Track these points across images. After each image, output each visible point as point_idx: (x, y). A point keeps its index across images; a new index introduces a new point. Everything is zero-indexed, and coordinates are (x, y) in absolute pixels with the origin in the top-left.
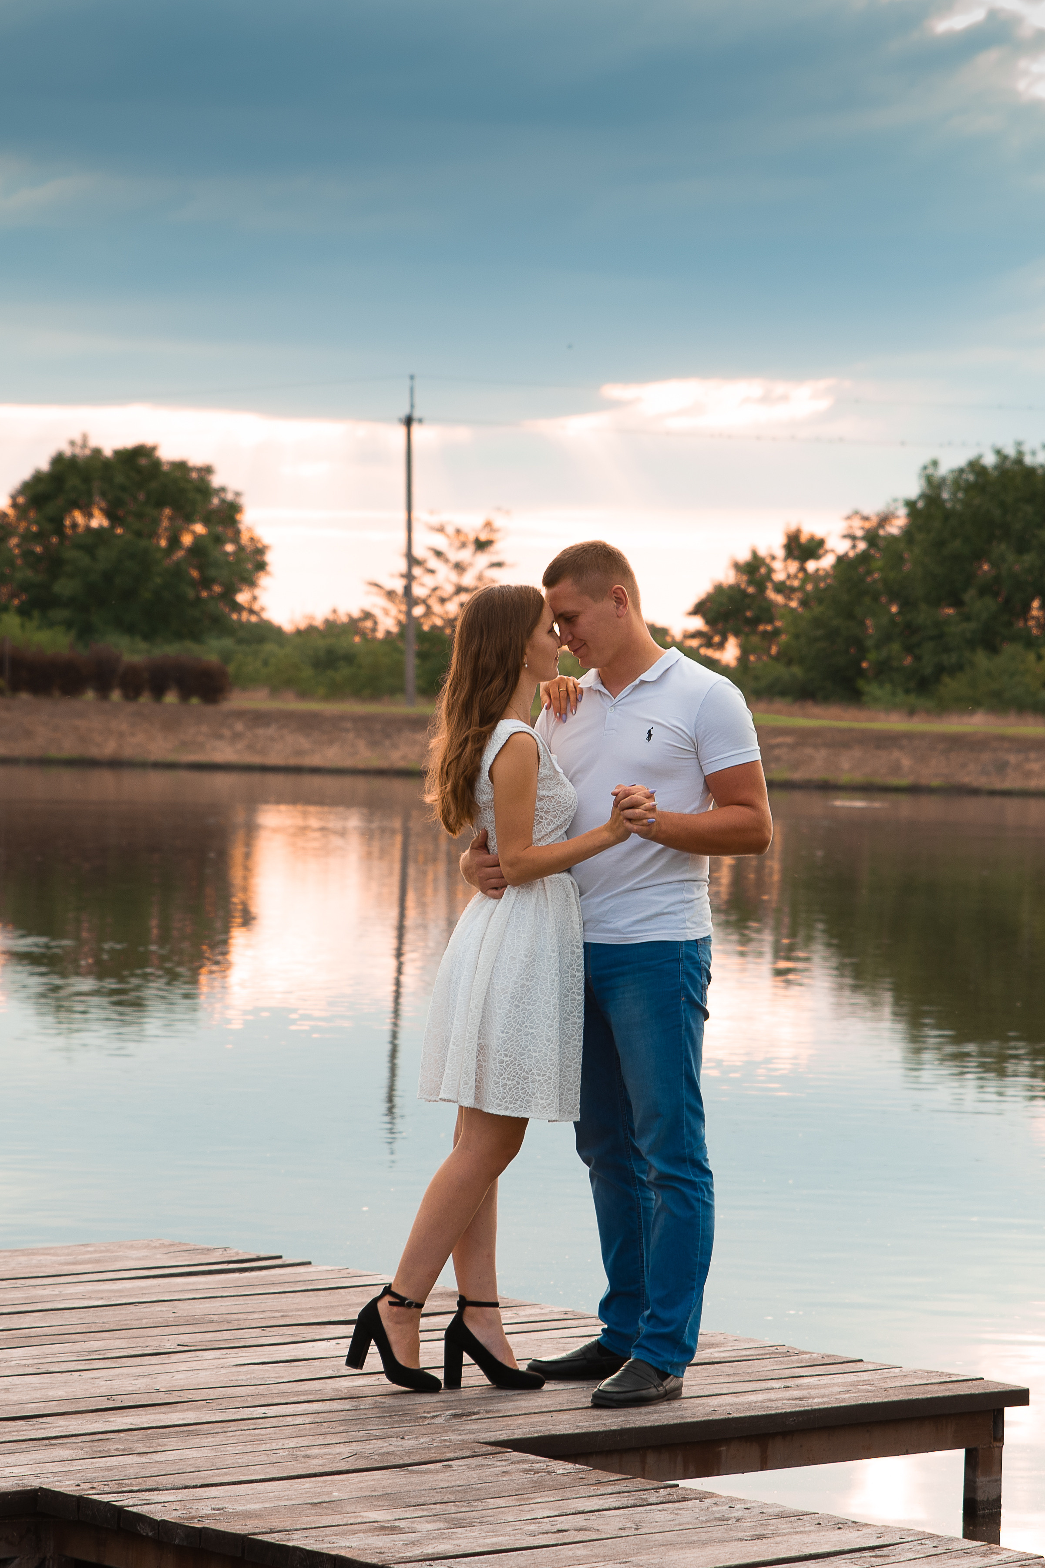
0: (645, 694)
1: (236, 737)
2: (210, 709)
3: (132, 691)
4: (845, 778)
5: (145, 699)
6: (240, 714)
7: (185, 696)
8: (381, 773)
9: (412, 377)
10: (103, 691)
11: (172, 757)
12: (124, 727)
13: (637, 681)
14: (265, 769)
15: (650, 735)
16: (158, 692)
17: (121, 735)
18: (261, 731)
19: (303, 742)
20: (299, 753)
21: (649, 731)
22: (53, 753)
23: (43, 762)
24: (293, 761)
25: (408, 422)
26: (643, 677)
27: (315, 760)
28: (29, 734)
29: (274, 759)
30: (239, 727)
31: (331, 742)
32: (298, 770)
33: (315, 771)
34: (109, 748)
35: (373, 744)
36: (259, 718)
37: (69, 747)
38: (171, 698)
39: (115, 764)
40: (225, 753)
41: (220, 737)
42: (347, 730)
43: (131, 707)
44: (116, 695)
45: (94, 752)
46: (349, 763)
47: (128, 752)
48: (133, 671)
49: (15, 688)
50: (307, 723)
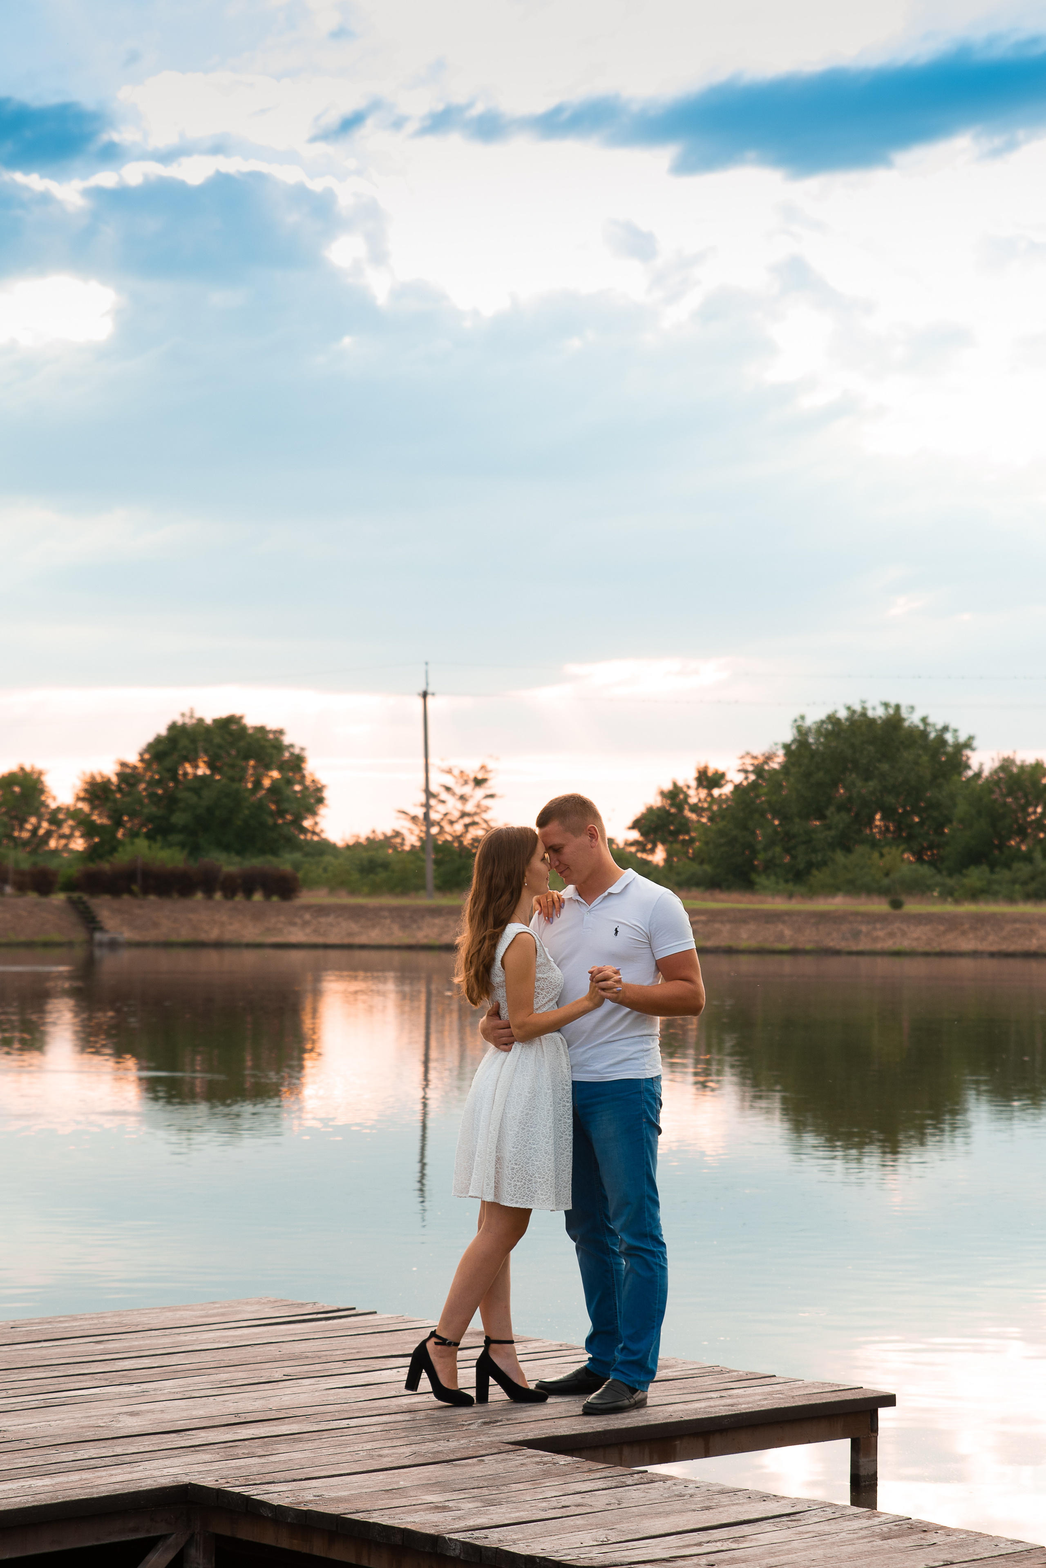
0: (613, 902)
1: (306, 924)
2: (286, 905)
3: (230, 892)
4: (744, 945)
5: (239, 898)
6: (307, 908)
7: (268, 895)
8: (410, 948)
9: (427, 663)
10: (209, 892)
11: (260, 940)
12: (225, 918)
13: (606, 893)
14: (326, 946)
15: (617, 932)
16: (249, 893)
17: (223, 924)
18: (323, 920)
19: (354, 927)
20: (350, 934)
21: (616, 929)
22: (174, 938)
23: (167, 945)
24: (346, 941)
25: (425, 695)
26: (610, 890)
27: (363, 939)
28: (156, 925)
29: (332, 939)
30: (307, 917)
31: (373, 926)
32: (350, 947)
33: (363, 947)
34: (214, 934)
35: (404, 927)
36: (321, 910)
37: (185, 934)
38: (258, 897)
39: (219, 945)
40: (297, 935)
41: (294, 924)
42: (385, 918)
43: (229, 904)
44: (218, 896)
45: (203, 937)
46: (386, 941)
47: (228, 937)
48: (230, 878)
49: (146, 891)
50: (356, 913)
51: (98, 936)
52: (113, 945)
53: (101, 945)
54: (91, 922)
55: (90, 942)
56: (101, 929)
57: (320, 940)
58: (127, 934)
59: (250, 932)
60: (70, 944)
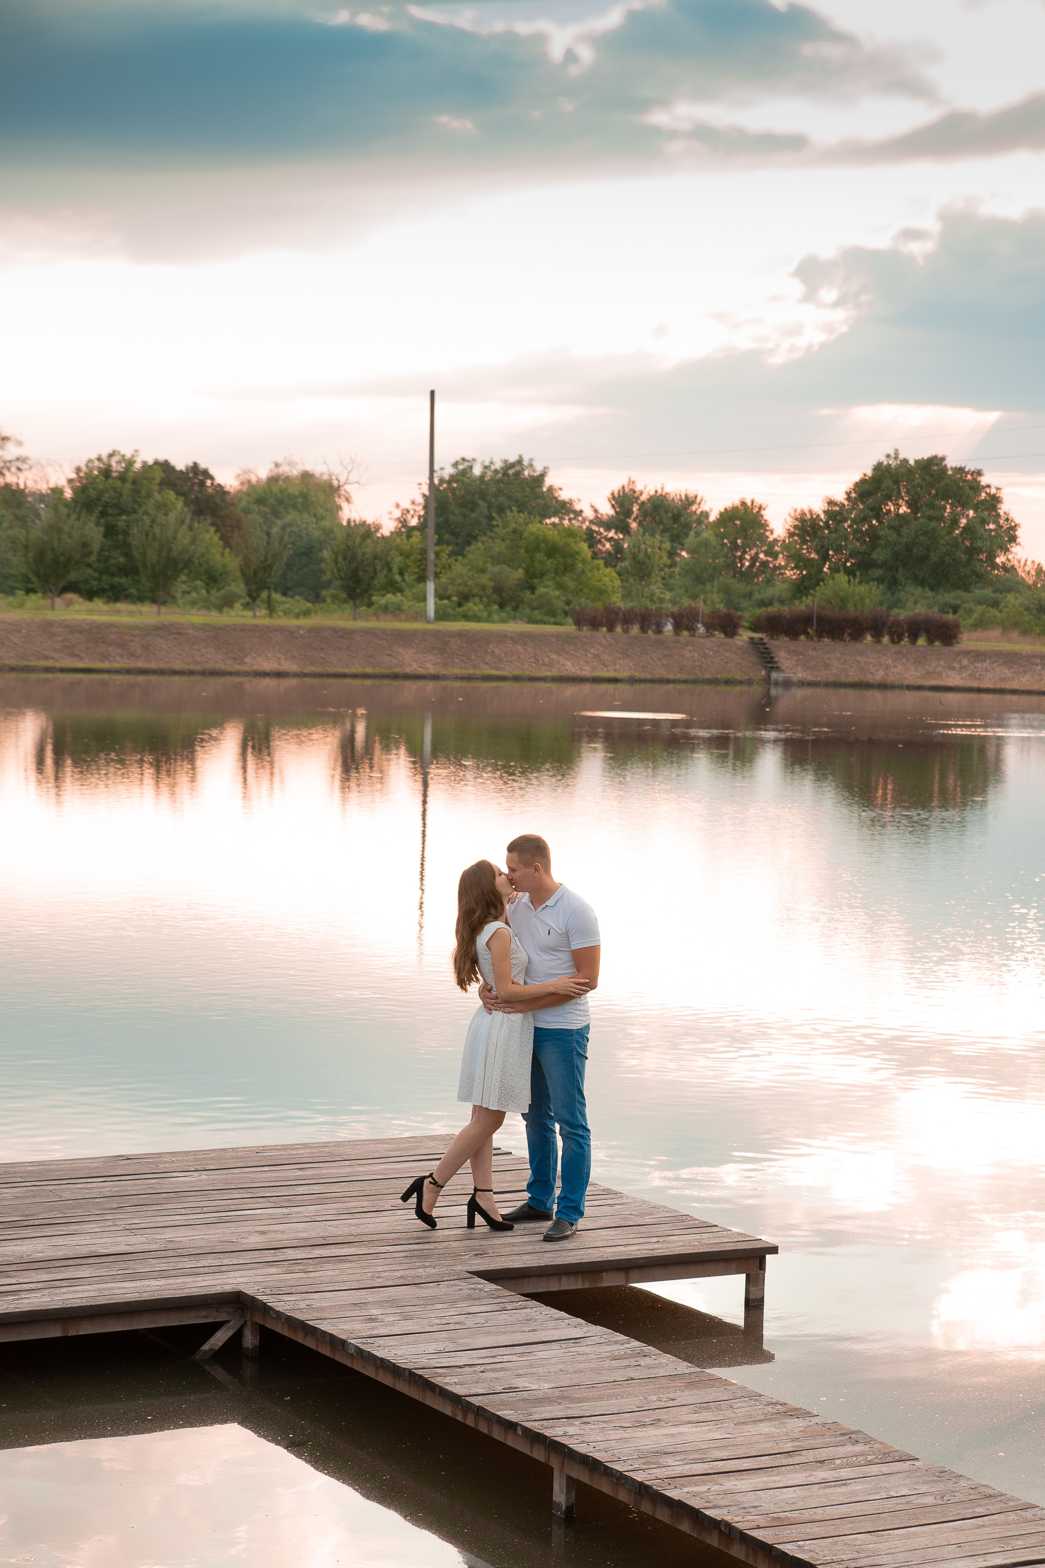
1: (963, 668)
2: (947, 650)
3: (896, 638)
5: (905, 641)
6: (966, 653)
7: (931, 641)
10: (877, 636)
11: (920, 682)
12: (890, 661)
14: (980, 690)
16: (914, 638)
17: (887, 667)
18: (979, 665)
19: (1008, 673)
20: (1003, 679)
22: (843, 679)
23: (836, 685)
24: (998, 686)
27: (1015, 685)
28: (827, 666)
29: (987, 684)
30: (965, 662)
31: (1025, 672)
32: (1002, 691)
33: (1013, 692)
34: (879, 676)
36: (979, 656)
37: (853, 675)
38: (921, 641)
39: (883, 686)
40: (955, 679)
41: (953, 668)
42: (1037, 665)
43: (895, 648)
44: (886, 640)
45: (869, 678)
46: (1036, 686)
47: (891, 679)
48: (897, 623)
49: (820, 635)
50: (1010, 659)
51: (774, 675)
52: (787, 684)
53: (776, 684)
54: (768, 661)
55: (767, 680)
56: (778, 669)
57: (975, 684)
58: (800, 674)
59: (912, 674)
60: (750, 682)
